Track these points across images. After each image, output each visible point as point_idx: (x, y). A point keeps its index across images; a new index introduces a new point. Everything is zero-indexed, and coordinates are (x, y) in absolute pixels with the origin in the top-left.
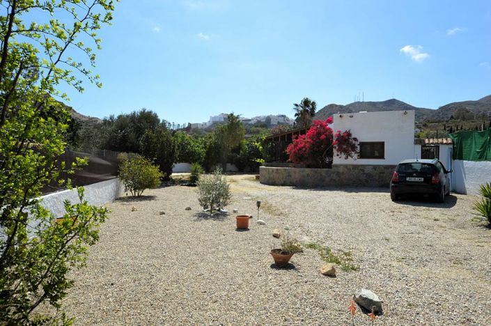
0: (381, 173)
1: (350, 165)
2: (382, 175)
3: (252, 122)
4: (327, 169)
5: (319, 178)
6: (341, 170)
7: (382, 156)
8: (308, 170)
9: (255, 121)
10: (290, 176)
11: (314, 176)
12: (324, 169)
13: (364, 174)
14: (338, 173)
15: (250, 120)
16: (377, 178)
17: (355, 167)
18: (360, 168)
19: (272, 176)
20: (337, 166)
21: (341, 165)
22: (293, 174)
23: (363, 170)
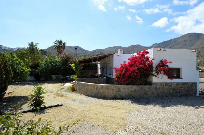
0: (181, 87)
1: (164, 83)
2: (181, 89)
3: (14, 50)
4: (149, 86)
5: (143, 92)
6: (158, 86)
7: (178, 77)
8: (135, 87)
9: (16, 50)
10: (120, 91)
11: (140, 91)
12: (147, 86)
13: (172, 88)
14: (156, 89)
15: (13, 49)
16: (178, 90)
17: (167, 84)
18: (169, 85)
19: (101, 91)
20: (155, 84)
21: (158, 83)
22: (122, 90)
23: (170, 86)
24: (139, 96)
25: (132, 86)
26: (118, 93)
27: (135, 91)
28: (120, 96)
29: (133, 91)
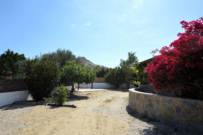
8: (177, 101)
24: (189, 125)
25: (171, 98)
26: (149, 107)
27: (178, 109)
28: (152, 114)
29: (174, 109)
